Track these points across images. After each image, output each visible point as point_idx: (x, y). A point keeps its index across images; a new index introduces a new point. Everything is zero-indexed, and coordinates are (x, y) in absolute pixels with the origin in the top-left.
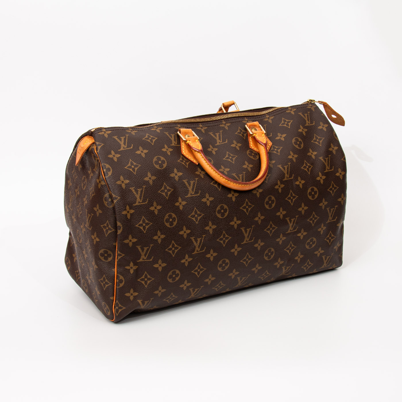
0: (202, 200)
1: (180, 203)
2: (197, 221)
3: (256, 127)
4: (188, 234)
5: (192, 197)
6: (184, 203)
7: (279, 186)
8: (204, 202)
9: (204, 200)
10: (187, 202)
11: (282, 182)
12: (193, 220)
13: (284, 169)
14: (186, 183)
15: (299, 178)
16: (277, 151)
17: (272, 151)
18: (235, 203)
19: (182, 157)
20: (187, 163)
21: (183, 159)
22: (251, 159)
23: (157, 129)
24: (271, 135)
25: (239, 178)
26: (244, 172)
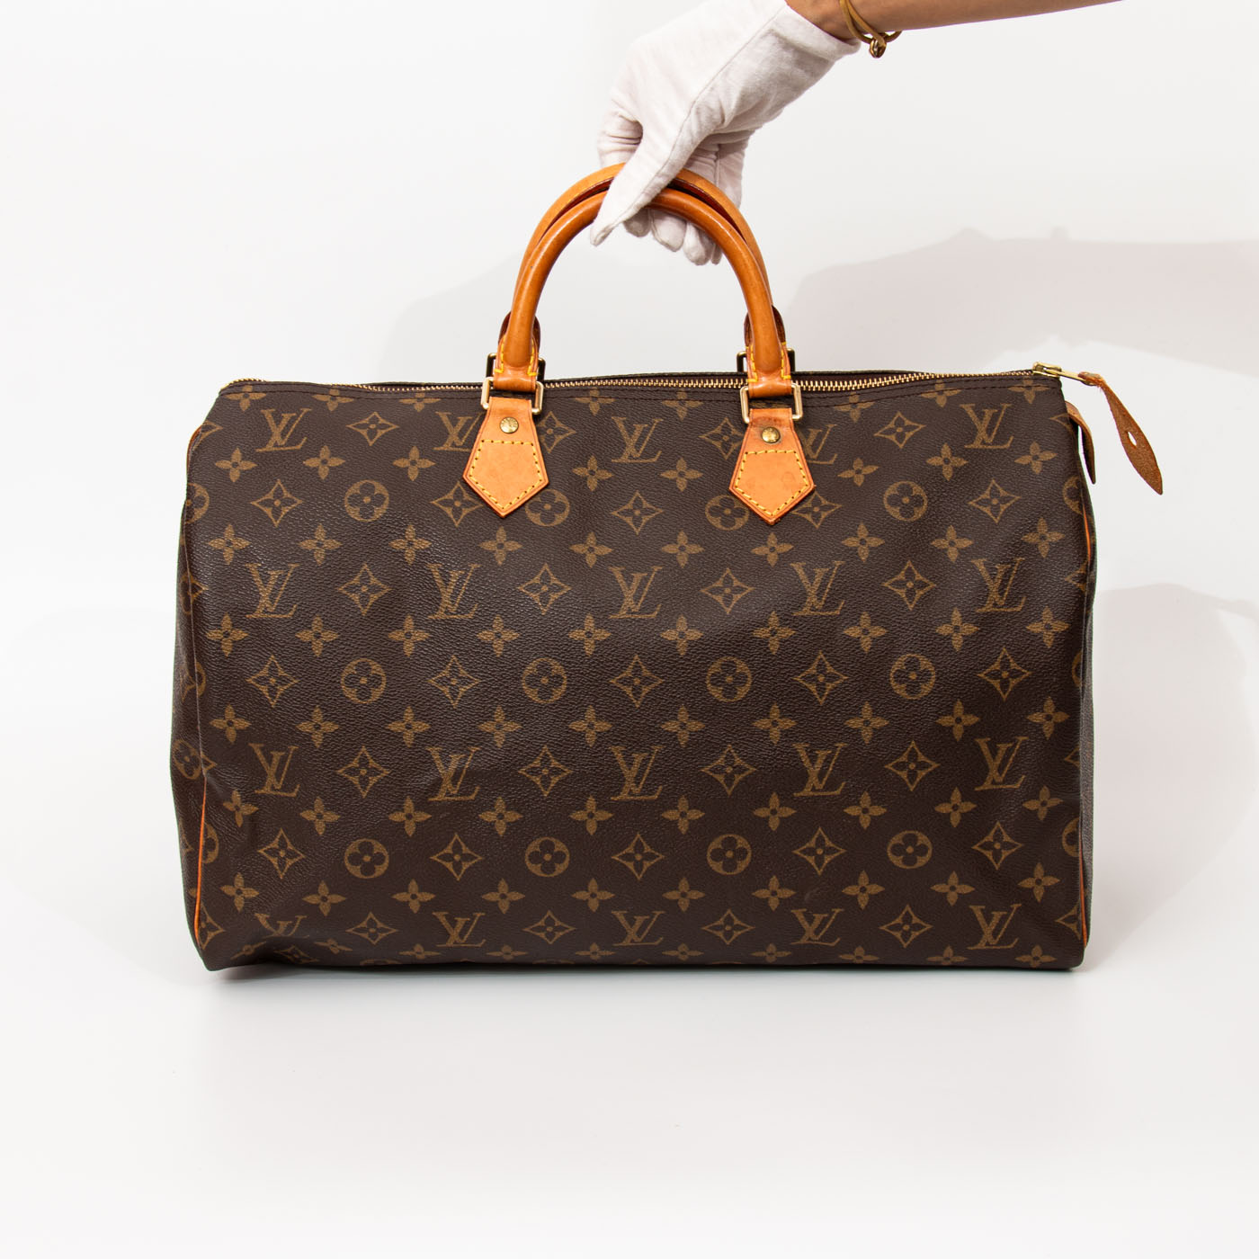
0: (480, 636)
1: (408, 635)
2: (454, 697)
3: (780, 426)
4: (417, 736)
5: (447, 622)
6: (422, 635)
7: (774, 633)
8: (484, 643)
9: (484, 635)
10: (431, 633)
11: (785, 620)
12: (443, 692)
13: (811, 577)
14: (436, 574)
15: (865, 616)
16: (819, 513)
17: (801, 511)
18: (593, 663)
19: (458, 490)
20: (465, 511)
21: (458, 495)
22: (711, 526)
23: (420, 400)
24: (832, 462)
25: (629, 585)
26: (656, 569)
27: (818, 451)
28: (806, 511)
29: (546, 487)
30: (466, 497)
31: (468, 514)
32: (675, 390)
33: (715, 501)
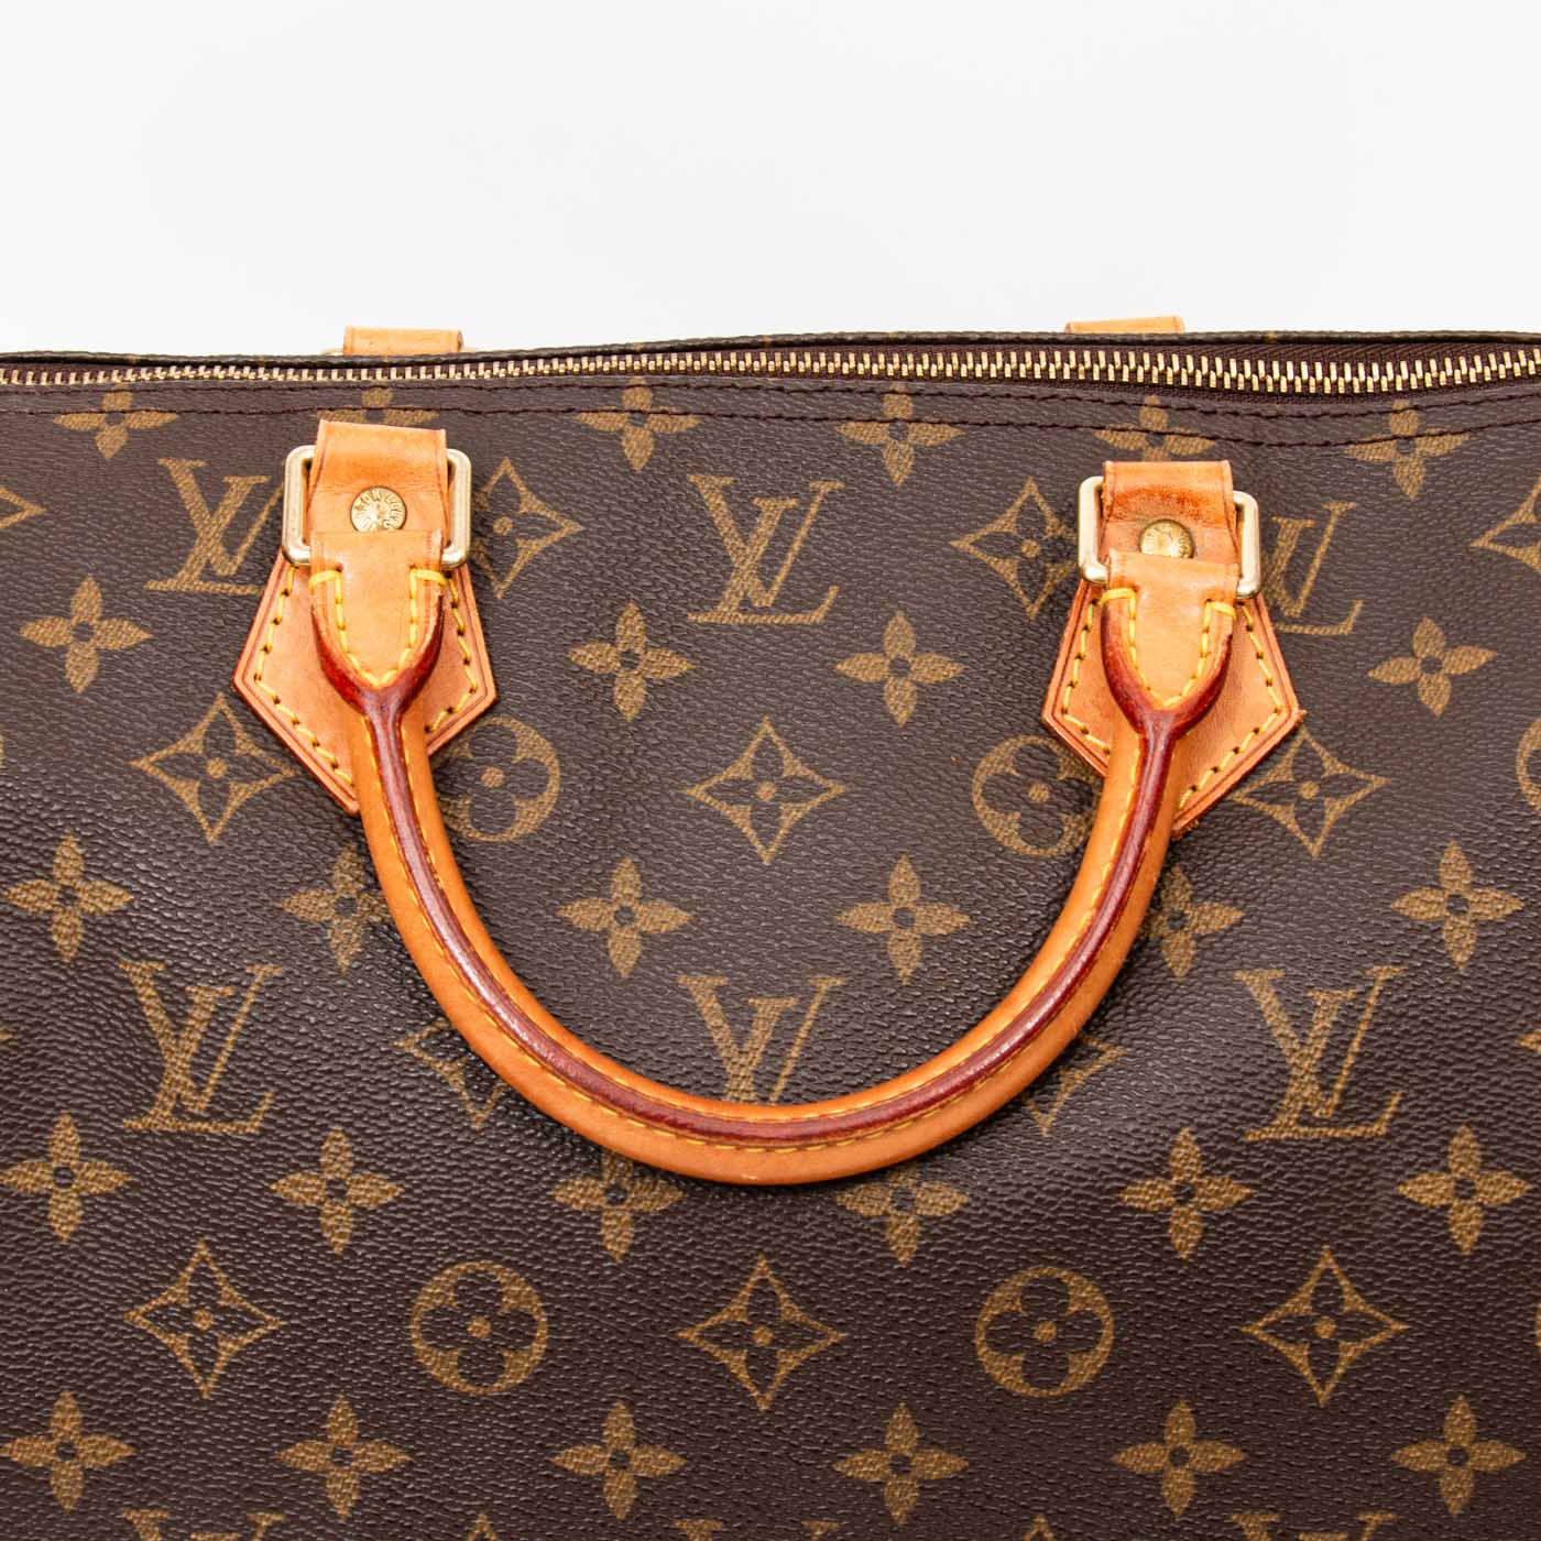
0: (282, 1188)
1: (64, 1176)
2: (204, 1368)
3: (1196, 516)
4: (94, 1479)
5: (182, 1141)
6: (103, 1178)
7: (1185, 1194)
8: (290, 1210)
9: (297, 1184)
10: (131, 1170)
11: (1217, 1159)
12: (168, 1350)
13: (1301, 1020)
14: (147, 994)
15: (1464, 1138)
16: (1316, 803)
17: (1260, 795)
18: (628, 1279)
19: (220, 724)
20: (240, 793)
21: (219, 741)
22: (991, 842)
23: (115, 416)
24: (1345, 628)
25: (740, 1038)
26: (826, 984)
27: (1305, 592)
28: (1278, 794)
29: (491, 710)
30: (245, 745)
31: (249, 802)
32: (876, 388)
33: (998, 760)
